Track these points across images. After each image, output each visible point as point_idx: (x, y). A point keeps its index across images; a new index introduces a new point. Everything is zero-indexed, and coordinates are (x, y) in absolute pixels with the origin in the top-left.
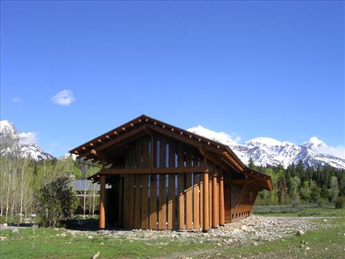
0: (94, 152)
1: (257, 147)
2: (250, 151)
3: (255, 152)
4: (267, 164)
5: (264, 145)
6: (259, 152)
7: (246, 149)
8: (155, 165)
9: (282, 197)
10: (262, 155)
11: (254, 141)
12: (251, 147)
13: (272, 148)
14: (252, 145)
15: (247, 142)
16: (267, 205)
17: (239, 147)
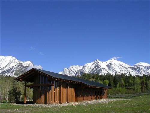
0: (21, 80)
1: (139, 67)
2: (136, 69)
3: (138, 69)
4: (144, 75)
5: (142, 66)
6: (140, 69)
7: (134, 68)
8: (39, 83)
9: (143, 89)
10: (141, 70)
11: (137, 64)
12: (136, 67)
13: (145, 67)
14: (137, 66)
15: (134, 65)
16: (136, 93)
17: (131, 67)
